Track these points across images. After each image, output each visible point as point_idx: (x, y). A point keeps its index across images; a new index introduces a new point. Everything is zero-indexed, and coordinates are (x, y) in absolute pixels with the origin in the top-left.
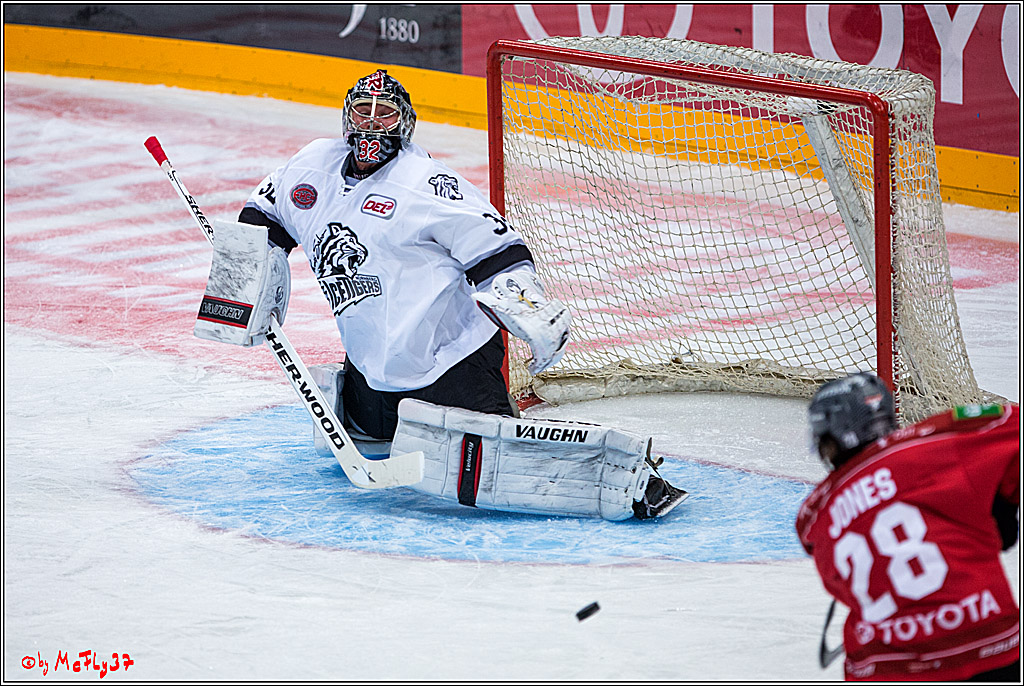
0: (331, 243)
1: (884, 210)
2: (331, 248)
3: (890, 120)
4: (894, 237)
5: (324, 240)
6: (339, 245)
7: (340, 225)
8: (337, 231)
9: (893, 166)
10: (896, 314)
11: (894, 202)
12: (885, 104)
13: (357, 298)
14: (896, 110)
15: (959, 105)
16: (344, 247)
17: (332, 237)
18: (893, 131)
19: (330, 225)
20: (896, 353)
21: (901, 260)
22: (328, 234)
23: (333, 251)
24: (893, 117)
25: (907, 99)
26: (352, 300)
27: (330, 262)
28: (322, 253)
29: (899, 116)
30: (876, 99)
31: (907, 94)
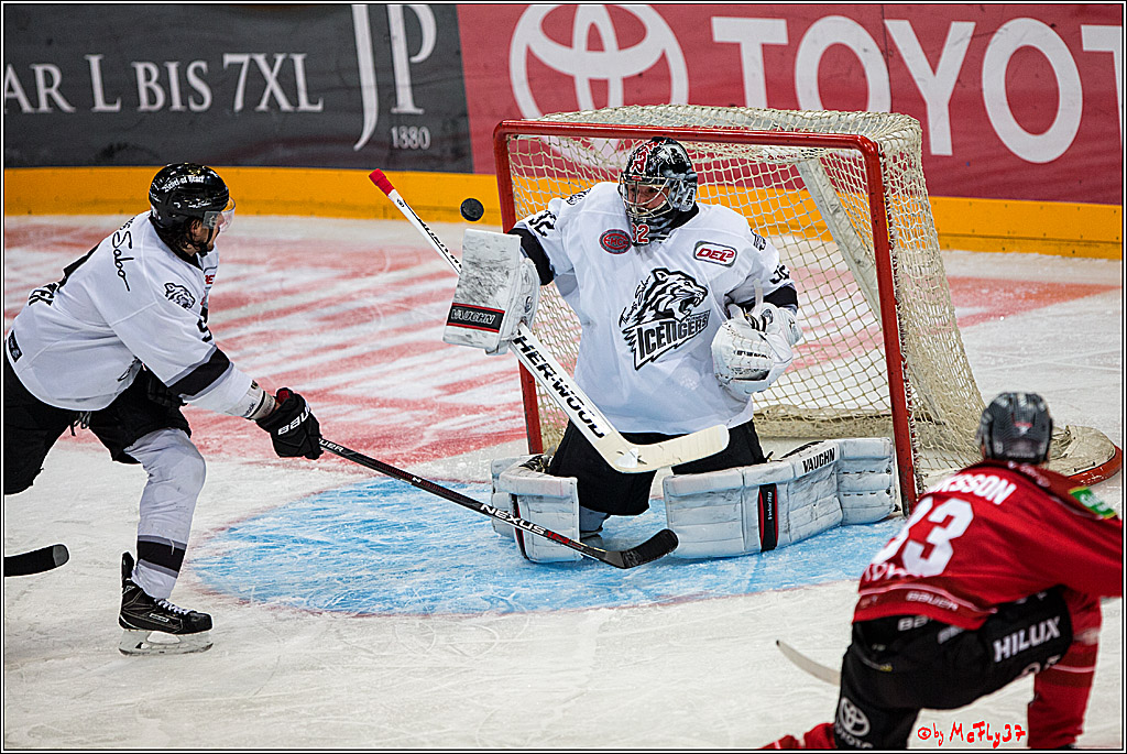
0: (659, 288)
1: (883, 245)
2: (658, 294)
3: (881, 159)
4: (895, 271)
5: (648, 287)
6: (668, 290)
7: (665, 270)
8: (663, 276)
9: (887, 203)
10: (903, 344)
11: (892, 237)
12: (875, 145)
13: (679, 341)
14: (886, 150)
15: (948, 157)
16: (676, 292)
17: (658, 282)
18: (885, 169)
19: (654, 272)
20: (907, 381)
21: (904, 292)
22: (652, 280)
23: (660, 297)
24: (884, 157)
25: (896, 138)
26: (673, 343)
27: (656, 307)
28: (646, 298)
29: (889, 155)
30: (867, 140)
31: (895, 134)
